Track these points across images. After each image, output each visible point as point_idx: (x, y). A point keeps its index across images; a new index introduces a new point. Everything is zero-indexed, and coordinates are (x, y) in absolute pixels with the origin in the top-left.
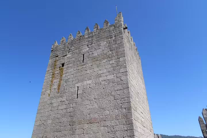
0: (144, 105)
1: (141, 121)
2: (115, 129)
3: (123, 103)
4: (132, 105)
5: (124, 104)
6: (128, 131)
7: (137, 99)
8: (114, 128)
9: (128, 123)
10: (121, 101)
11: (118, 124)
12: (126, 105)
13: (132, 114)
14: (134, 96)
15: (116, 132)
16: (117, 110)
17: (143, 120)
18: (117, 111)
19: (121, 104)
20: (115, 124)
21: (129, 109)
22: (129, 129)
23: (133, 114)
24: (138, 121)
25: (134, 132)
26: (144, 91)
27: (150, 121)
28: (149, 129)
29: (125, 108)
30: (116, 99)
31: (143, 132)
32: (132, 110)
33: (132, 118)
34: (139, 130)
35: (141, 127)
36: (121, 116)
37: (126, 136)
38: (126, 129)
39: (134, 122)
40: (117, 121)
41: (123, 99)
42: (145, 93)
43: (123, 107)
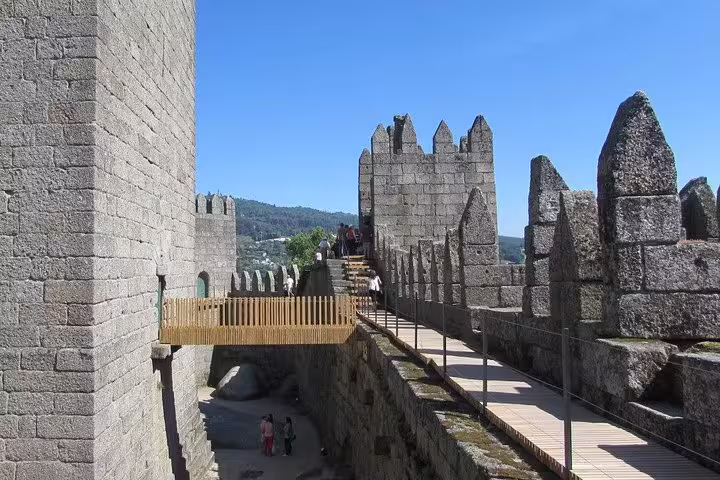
0: (170, 82)
1: (142, 140)
2: (18, 159)
3: (64, 57)
4: (101, 71)
5: (67, 61)
6: (71, 169)
7: (135, 51)
8: (13, 155)
9: (72, 140)
10: (53, 46)
11: (34, 138)
12: (72, 69)
13: (94, 105)
14: (120, 35)
15: (25, 170)
16: (35, 82)
17: (149, 136)
18: (33, 87)
19: (53, 62)
20: (21, 139)
21: (86, 84)
22: (74, 162)
23: (98, 108)
24: (125, 136)
25: (91, 176)
26: (186, 25)
27: (190, 147)
28: (174, 172)
29: (69, 81)
30: (32, 35)
31: (140, 180)
32: (99, 89)
33: (94, 124)
34: (122, 170)
35: (134, 161)
36: (50, 112)
37: (60, 188)
38: (62, 160)
39: (99, 137)
40: (27, 129)
41: (64, 42)
42: (191, 34)
43: (59, 72)
